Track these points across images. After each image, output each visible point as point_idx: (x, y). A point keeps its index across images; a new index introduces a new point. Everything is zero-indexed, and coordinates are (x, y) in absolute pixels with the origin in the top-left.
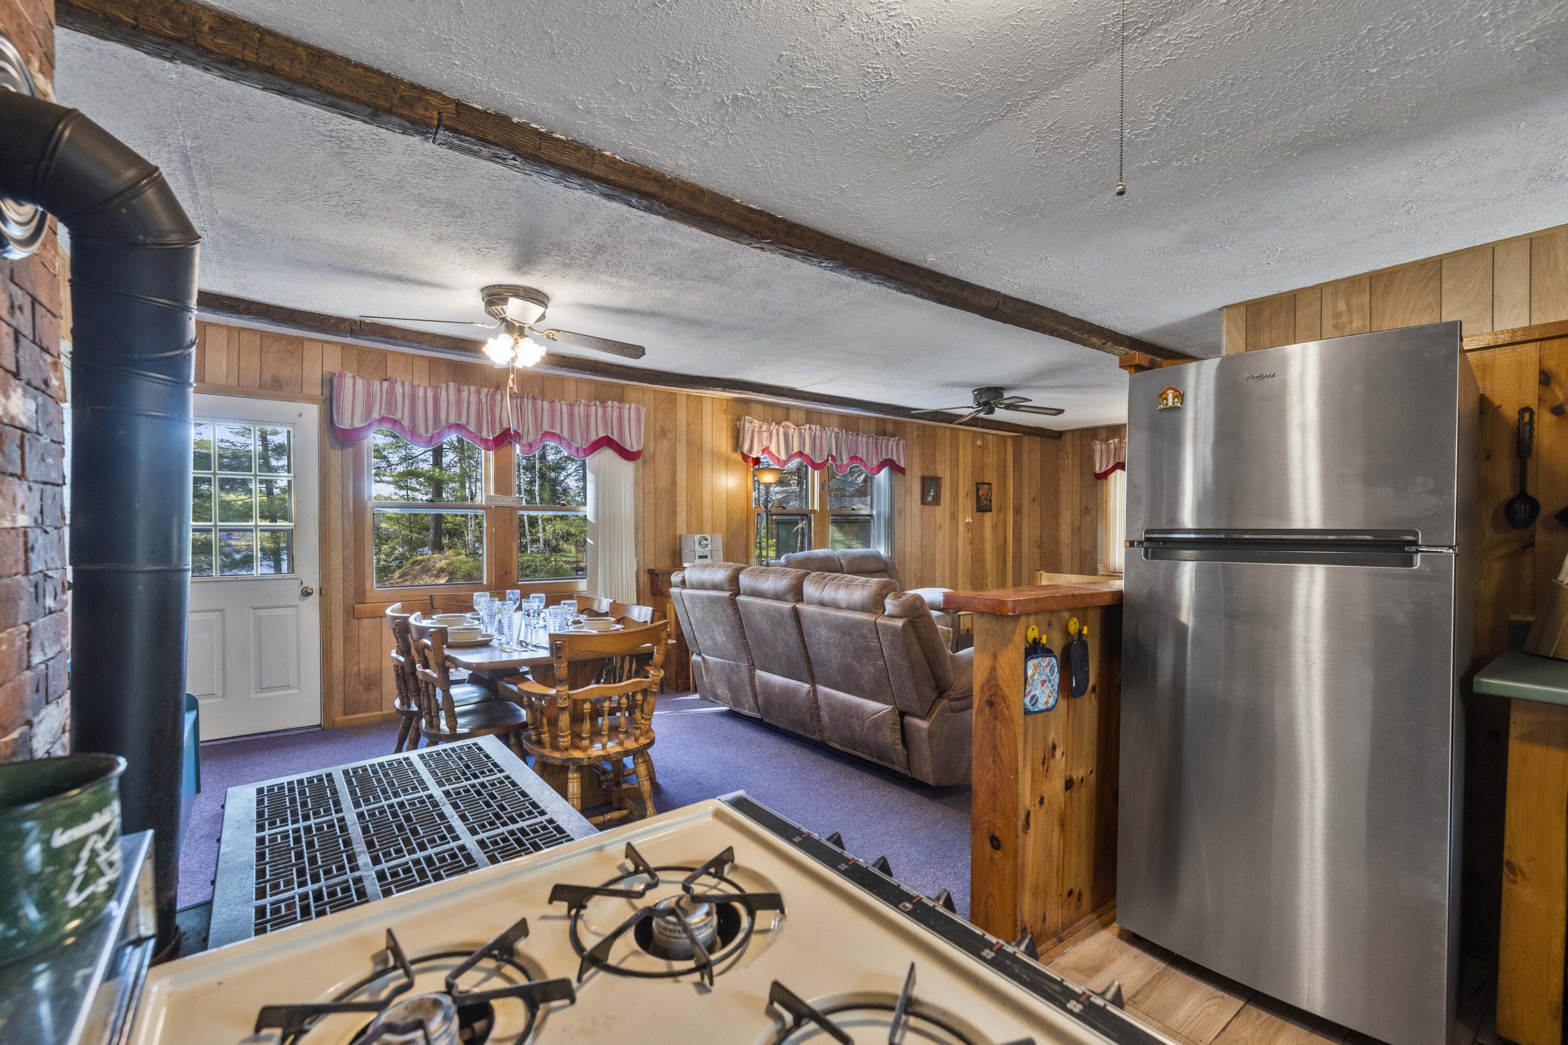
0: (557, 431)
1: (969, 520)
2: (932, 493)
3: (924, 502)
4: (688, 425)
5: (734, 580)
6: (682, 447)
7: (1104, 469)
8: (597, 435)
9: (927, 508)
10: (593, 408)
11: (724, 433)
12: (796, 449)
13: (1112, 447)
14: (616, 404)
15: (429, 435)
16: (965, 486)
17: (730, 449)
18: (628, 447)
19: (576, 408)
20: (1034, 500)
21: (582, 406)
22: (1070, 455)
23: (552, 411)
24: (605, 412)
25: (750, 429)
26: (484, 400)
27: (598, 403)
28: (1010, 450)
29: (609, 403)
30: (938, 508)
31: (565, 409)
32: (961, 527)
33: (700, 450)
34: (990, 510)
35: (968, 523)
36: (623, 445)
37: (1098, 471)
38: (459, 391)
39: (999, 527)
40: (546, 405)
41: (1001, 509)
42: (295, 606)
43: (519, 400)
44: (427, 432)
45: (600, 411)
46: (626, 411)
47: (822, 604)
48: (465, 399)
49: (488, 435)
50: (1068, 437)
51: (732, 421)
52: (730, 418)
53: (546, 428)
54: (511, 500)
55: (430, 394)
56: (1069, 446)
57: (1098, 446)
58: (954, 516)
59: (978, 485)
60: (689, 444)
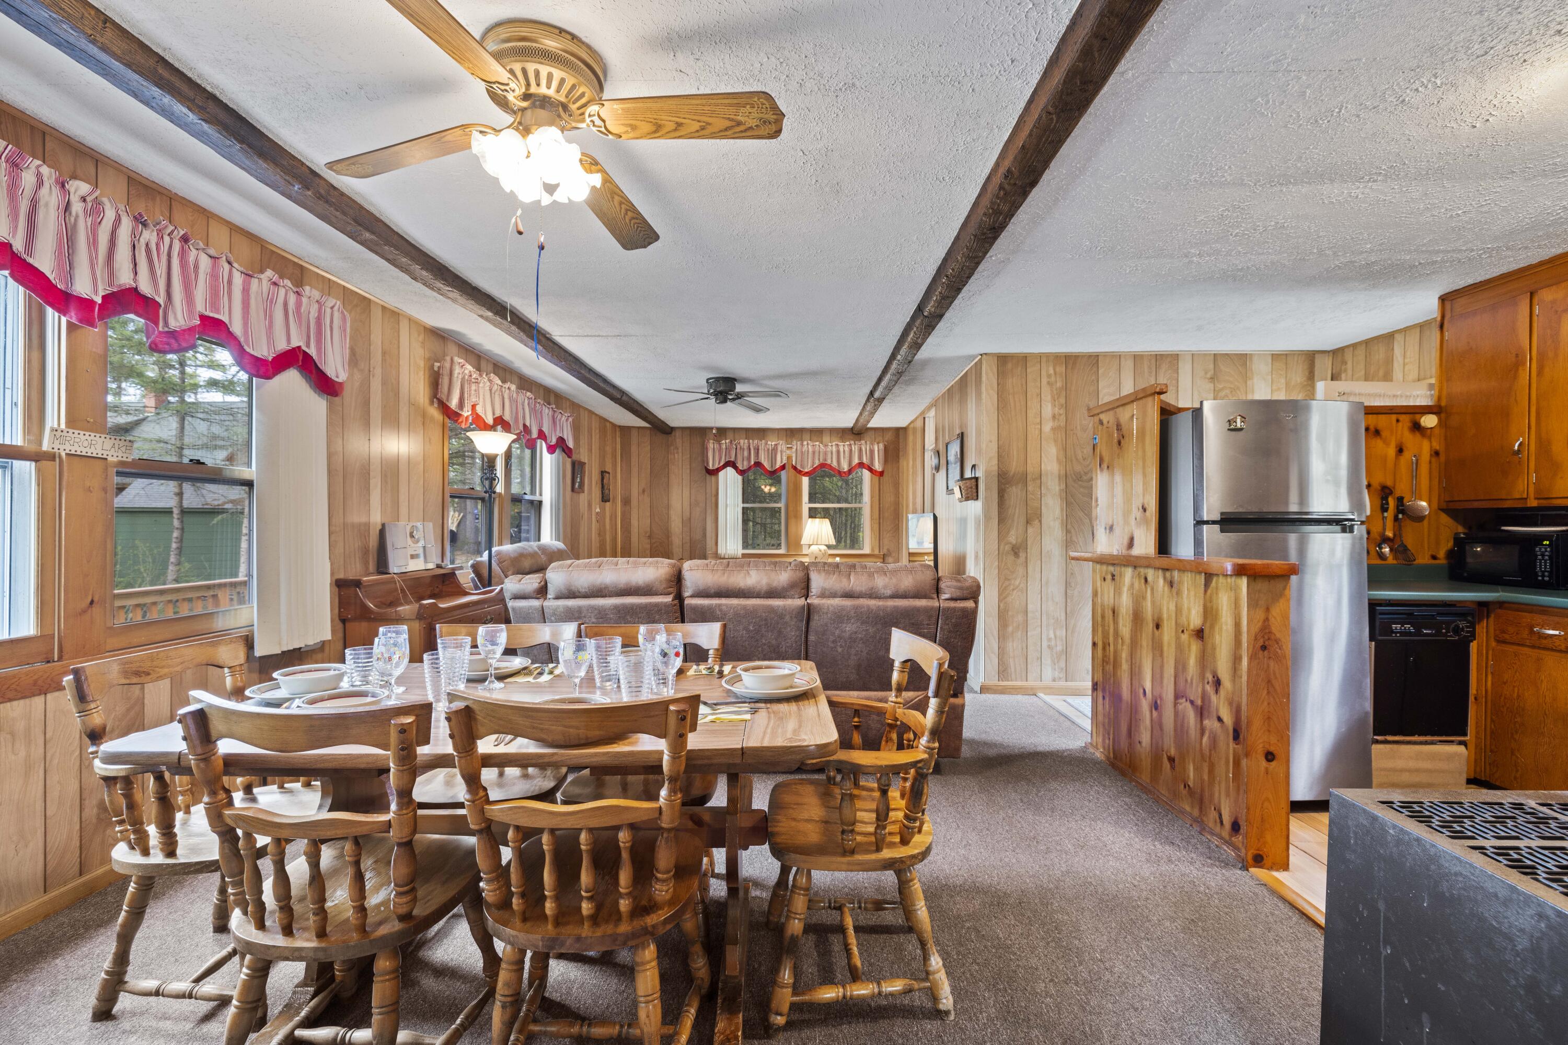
0: (224, 318)
1: (598, 510)
2: (578, 480)
3: (573, 490)
4: (384, 353)
5: (677, 579)
6: (376, 386)
7: (716, 466)
9: (575, 495)
11: (422, 373)
12: (498, 414)
13: (724, 447)
16: (596, 476)
17: (427, 401)
18: (330, 372)
20: (644, 491)
22: (680, 450)
23: (214, 275)
24: (299, 305)
25: (460, 376)
28: (618, 440)
30: (582, 495)
31: (238, 279)
32: (594, 517)
33: (397, 394)
34: (609, 501)
35: (597, 513)
36: (322, 367)
37: (711, 467)
39: (613, 517)
41: (614, 498)
45: (292, 299)
46: (328, 311)
47: (848, 595)
50: (678, 434)
51: (429, 359)
52: (427, 355)
54: (108, 444)
56: (679, 442)
57: (711, 445)
58: (590, 505)
59: (603, 473)
60: (384, 383)
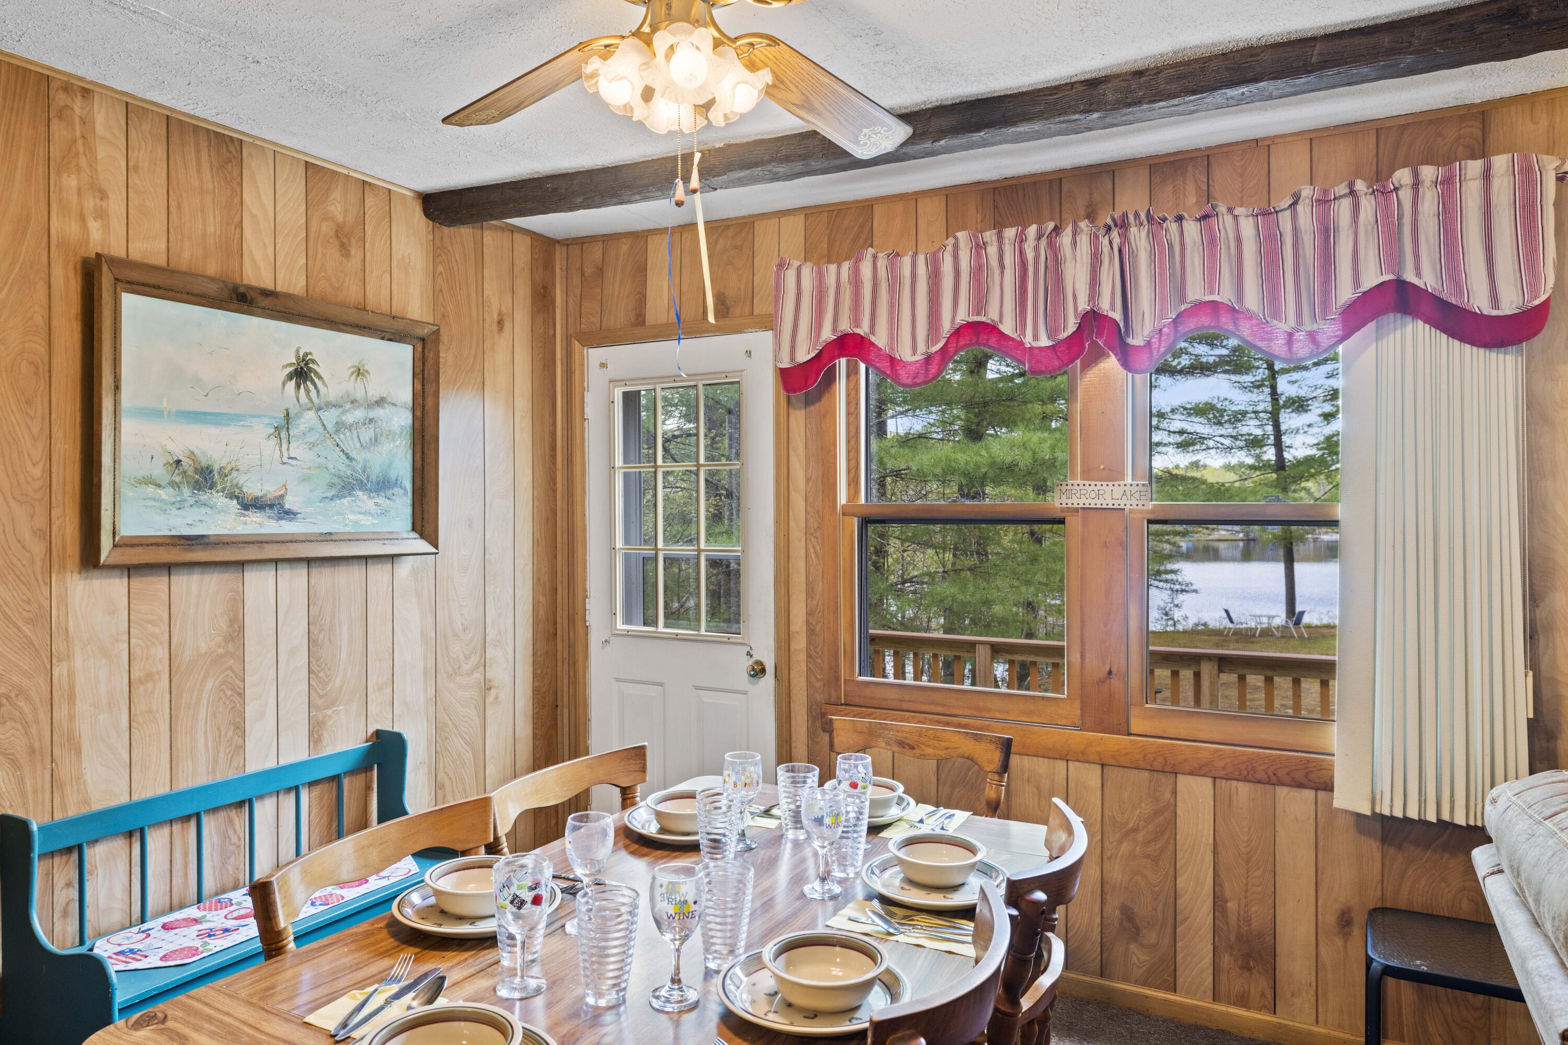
0: (1225, 295)
8: (1357, 282)
10: (1345, 206)
14: (1428, 172)
15: (919, 357)
18: (1480, 303)
19: (1285, 219)
21: (1303, 209)
23: (1211, 240)
26: (1030, 255)
27: (1360, 186)
29: (1403, 176)
31: (1248, 228)
36: (1464, 302)
38: (979, 247)
40: (1192, 228)
42: (745, 693)
43: (1115, 233)
44: (914, 351)
45: (1368, 205)
48: (994, 262)
49: (1036, 337)
53: (1196, 292)
54: (1118, 492)
55: (922, 270)
